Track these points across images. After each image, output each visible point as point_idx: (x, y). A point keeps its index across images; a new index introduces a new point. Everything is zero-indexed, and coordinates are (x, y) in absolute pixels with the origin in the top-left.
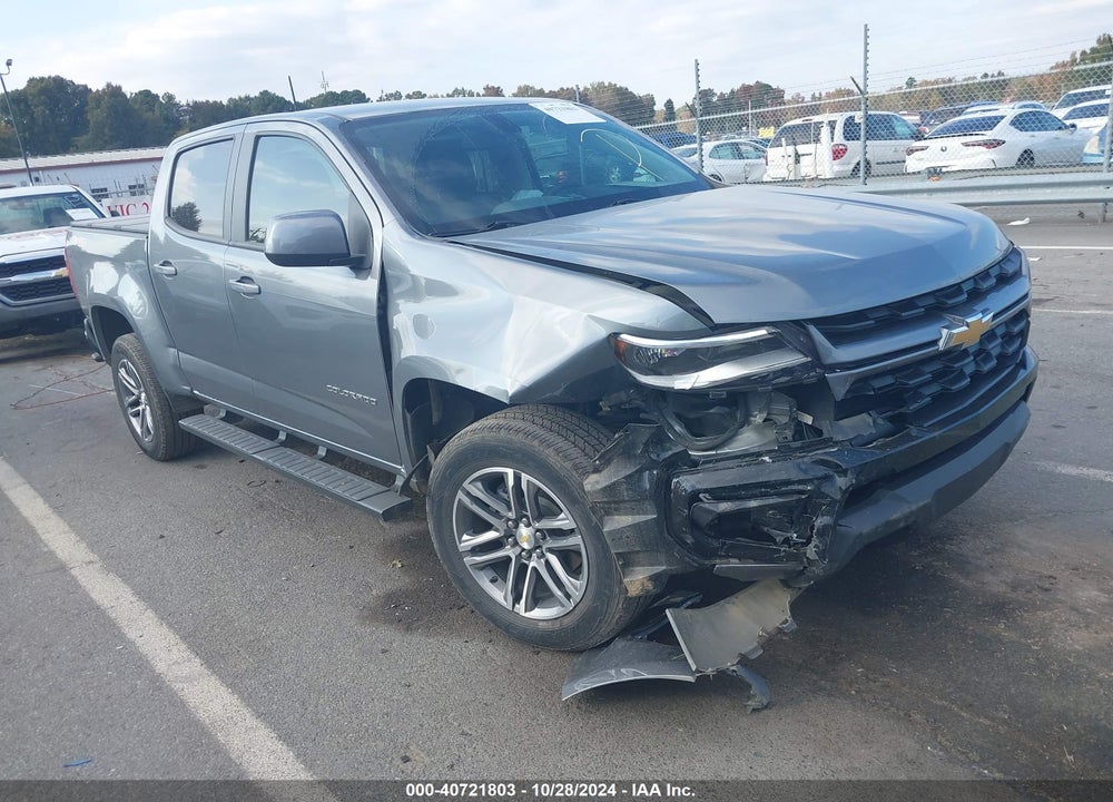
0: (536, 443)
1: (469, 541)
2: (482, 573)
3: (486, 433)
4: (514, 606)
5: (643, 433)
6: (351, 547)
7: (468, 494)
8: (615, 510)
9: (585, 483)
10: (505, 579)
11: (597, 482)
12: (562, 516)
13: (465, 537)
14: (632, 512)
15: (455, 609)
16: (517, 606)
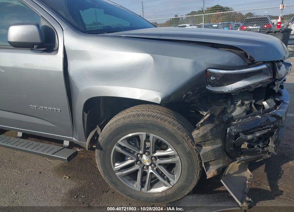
0: (159, 120)
1: (118, 166)
2: (124, 178)
3: (132, 118)
4: (141, 189)
5: (218, 110)
6: (40, 173)
7: (120, 146)
8: (203, 144)
9: (193, 134)
10: (136, 180)
11: (199, 134)
12: (170, 149)
13: (116, 164)
14: (212, 144)
15: (105, 193)
16: (142, 189)
